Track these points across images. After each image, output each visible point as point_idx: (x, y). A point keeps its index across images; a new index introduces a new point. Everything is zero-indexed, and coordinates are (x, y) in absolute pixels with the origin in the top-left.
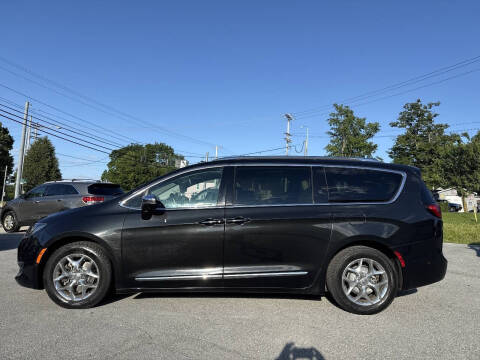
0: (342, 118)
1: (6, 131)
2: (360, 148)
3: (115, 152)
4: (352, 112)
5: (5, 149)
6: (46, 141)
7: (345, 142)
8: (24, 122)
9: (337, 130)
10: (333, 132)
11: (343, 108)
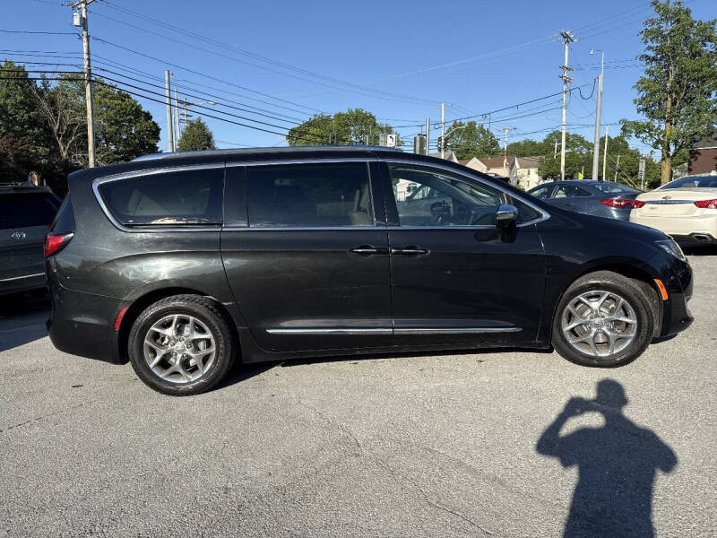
0: (667, 27)
1: (148, 116)
2: (703, 80)
3: (293, 131)
4: (687, 12)
5: (152, 141)
6: (200, 126)
7: (674, 71)
8: (167, 101)
9: (659, 50)
10: (651, 54)
11: (671, 6)
